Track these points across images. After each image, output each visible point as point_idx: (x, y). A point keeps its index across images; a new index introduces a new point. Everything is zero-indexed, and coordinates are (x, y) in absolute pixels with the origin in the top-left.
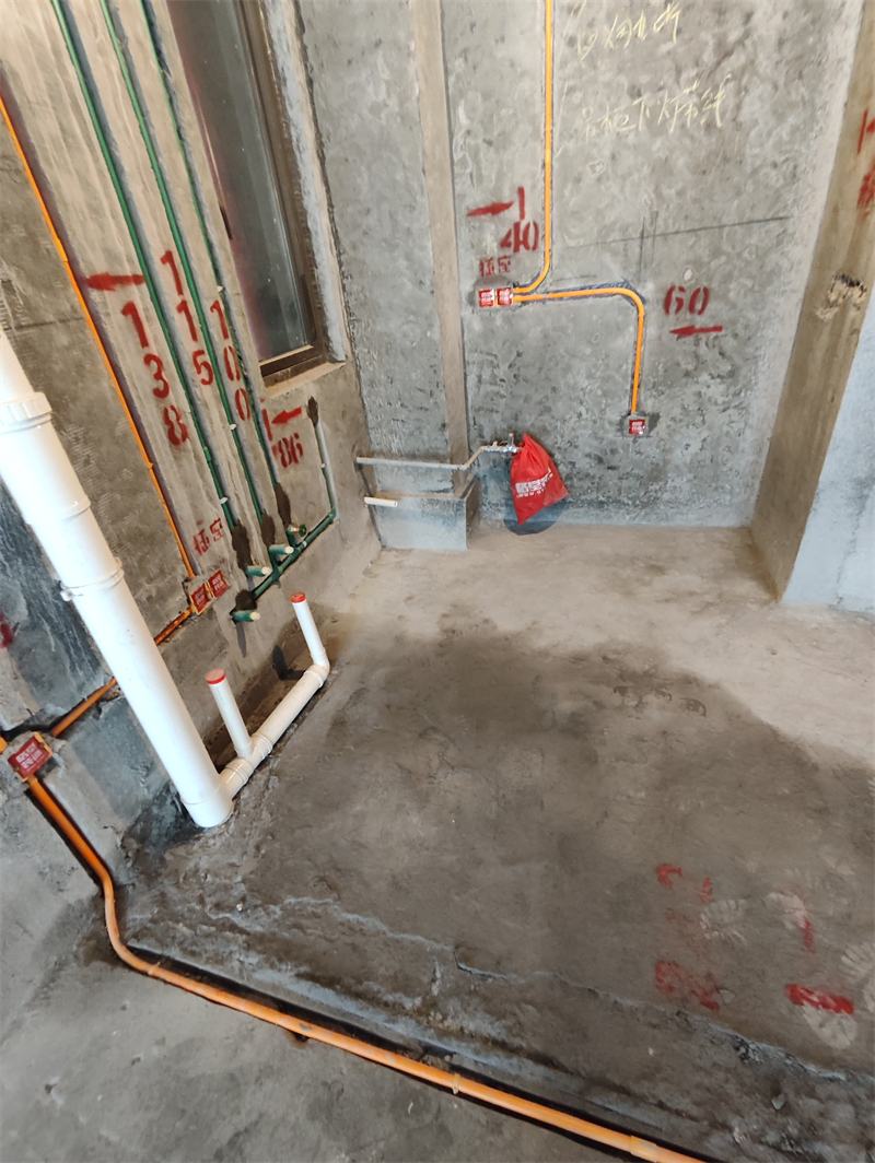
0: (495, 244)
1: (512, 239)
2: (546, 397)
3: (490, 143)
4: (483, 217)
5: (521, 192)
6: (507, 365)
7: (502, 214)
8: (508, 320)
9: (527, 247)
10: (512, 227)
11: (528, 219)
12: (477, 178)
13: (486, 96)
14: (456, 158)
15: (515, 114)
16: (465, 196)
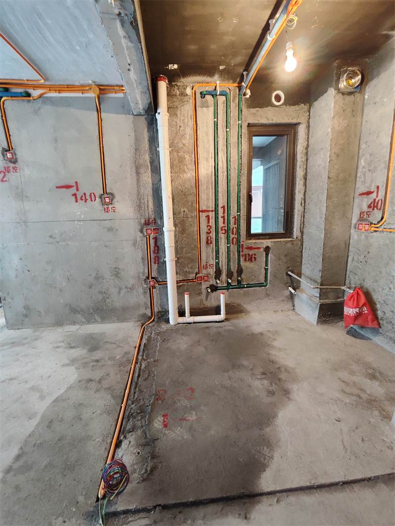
0: (366, 207)
1: (372, 205)
2: (377, 275)
3: (370, 170)
4: (364, 196)
5: (378, 187)
6: (364, 256)
7: (370, 195)
8: (366, 237)
9: (377, 209)
10: (373, 200)
11: (379, 197)
12: (364, 182)
13: (371, 155)
14: (358, 175)
15: (379, 161)
16: (359, 188)
